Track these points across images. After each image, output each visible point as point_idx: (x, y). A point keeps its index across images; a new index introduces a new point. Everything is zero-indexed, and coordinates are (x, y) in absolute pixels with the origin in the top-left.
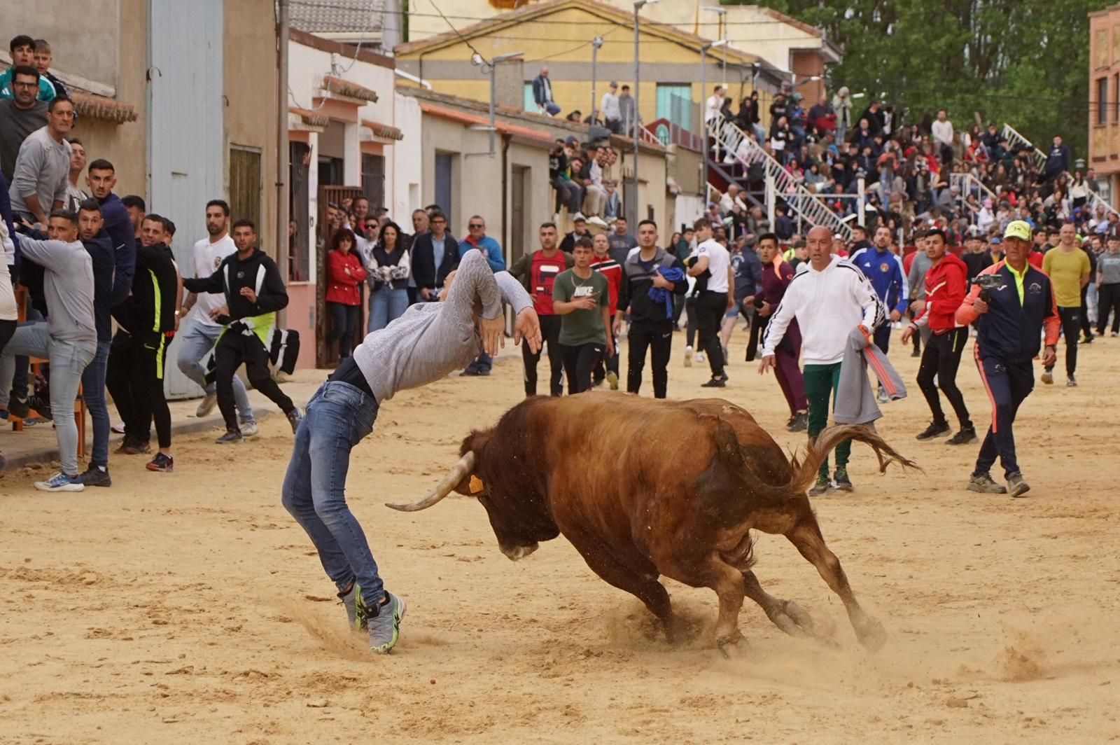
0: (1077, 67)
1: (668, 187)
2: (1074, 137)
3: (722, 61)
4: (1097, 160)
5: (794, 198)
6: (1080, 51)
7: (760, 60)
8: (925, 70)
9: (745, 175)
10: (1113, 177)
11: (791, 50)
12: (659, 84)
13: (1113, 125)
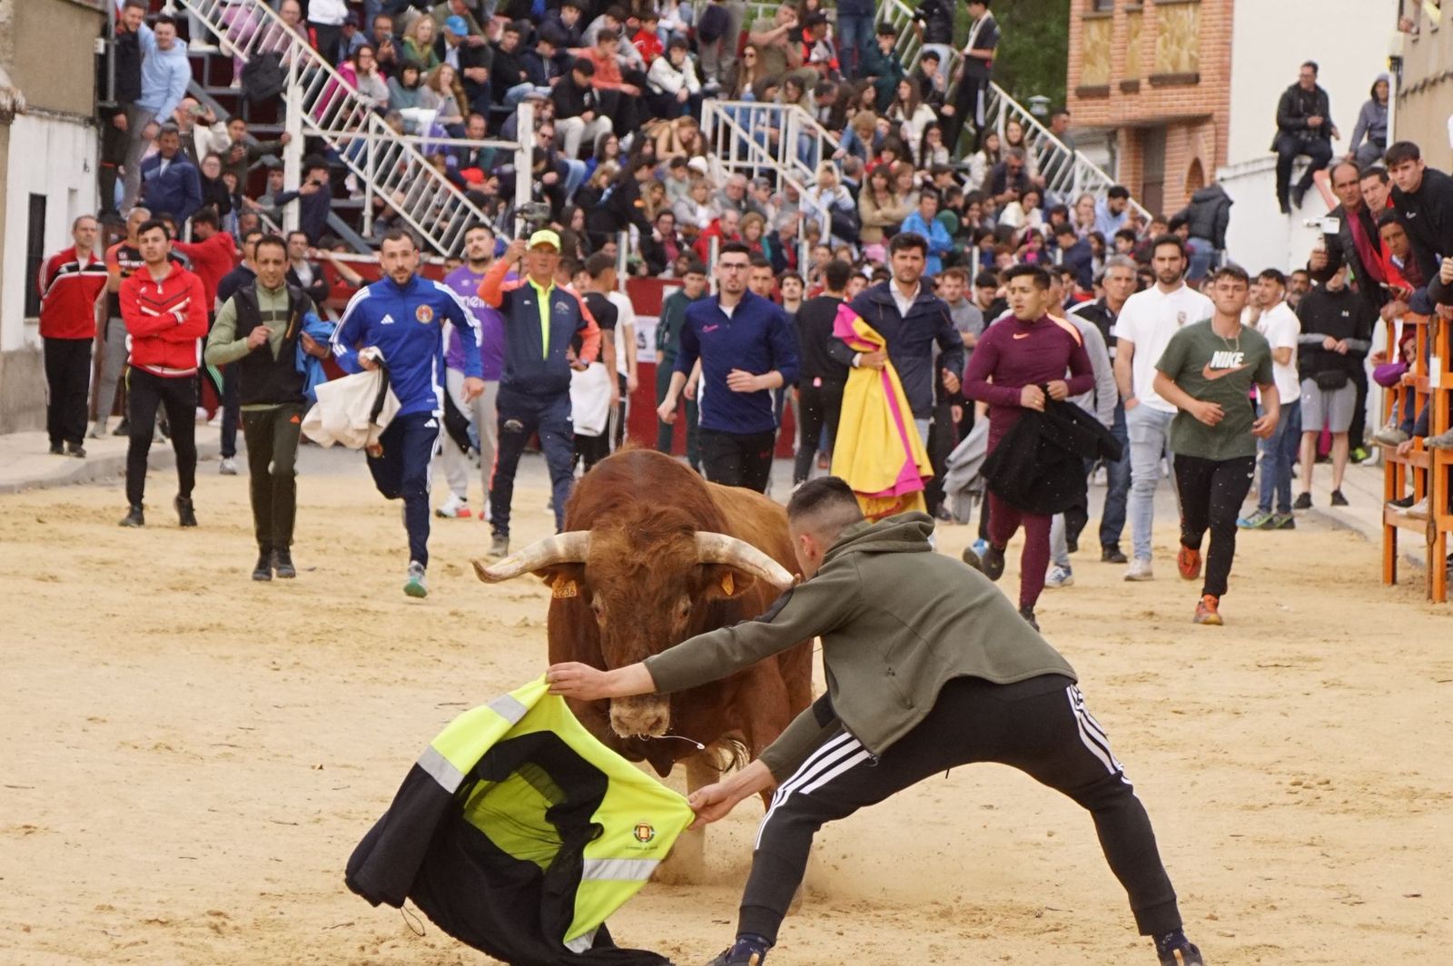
4: (1085, 93)
5: (360, 143)
9: (236, 85)
10: (1122, 135)
13: (1129, 12)
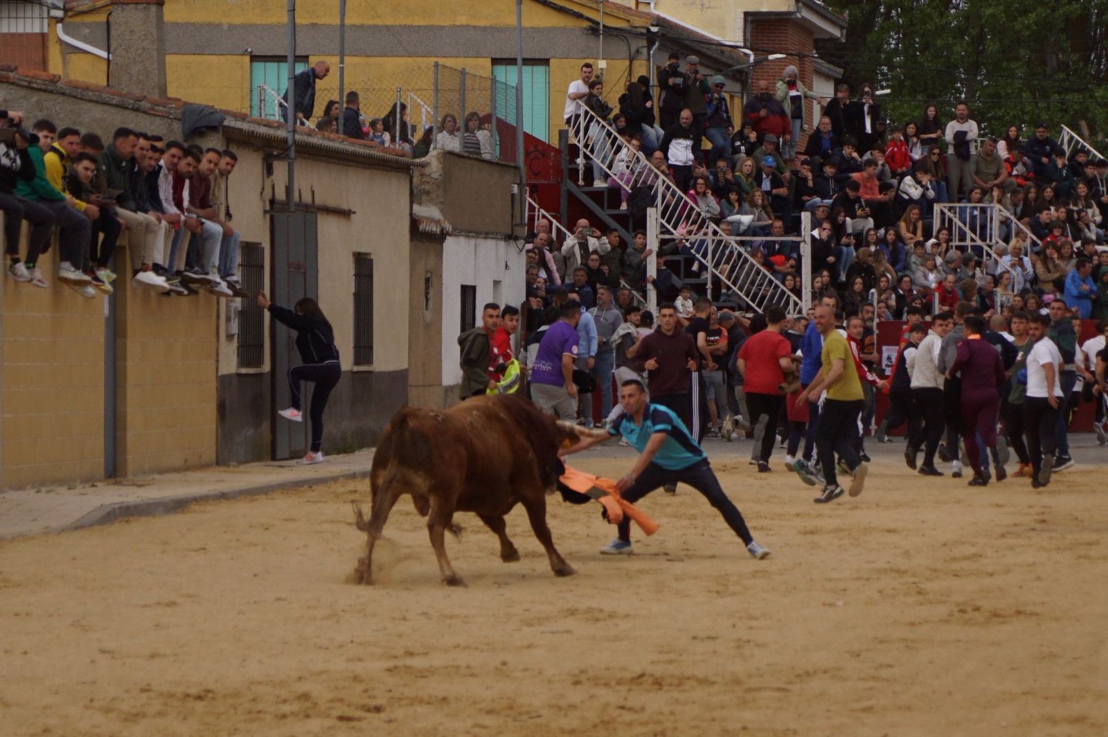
1: (416, 222)
3: (598, 24)
5: (702, 242)
7: (661, 22)
9: (624, 206)
11: (746, 14)
12: (496, 61)
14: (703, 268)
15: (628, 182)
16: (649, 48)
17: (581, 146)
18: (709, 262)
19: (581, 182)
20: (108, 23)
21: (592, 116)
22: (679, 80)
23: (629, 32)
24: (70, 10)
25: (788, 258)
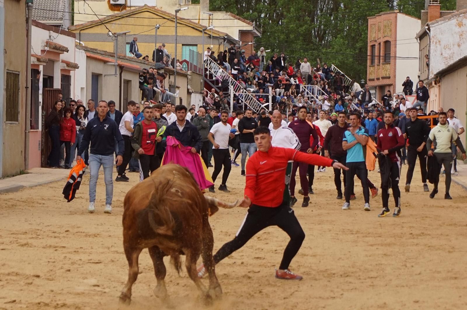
0: (361, 40)
1: (188, 90)
2: (360, 70)
3: (211, 35)
4: (370, 80)
5: (242, 95)
6: (363, 33)
7: (227, 35)
8: (296, 40)
9: (220, 85)
10: (377, 87)
11: (239, 30)
12: (183, 45)
13: (378, 65)
14: (242, 101)
15: (221, 78)
16: (224, 42)
17: (208, 68)
18: (244, 100)
19: (208, 78)
20: (80, 33)
21: (211, 61)
22: (234, 51)
23: (219, 38)
24: (70, 29)
25: (264, 99)
